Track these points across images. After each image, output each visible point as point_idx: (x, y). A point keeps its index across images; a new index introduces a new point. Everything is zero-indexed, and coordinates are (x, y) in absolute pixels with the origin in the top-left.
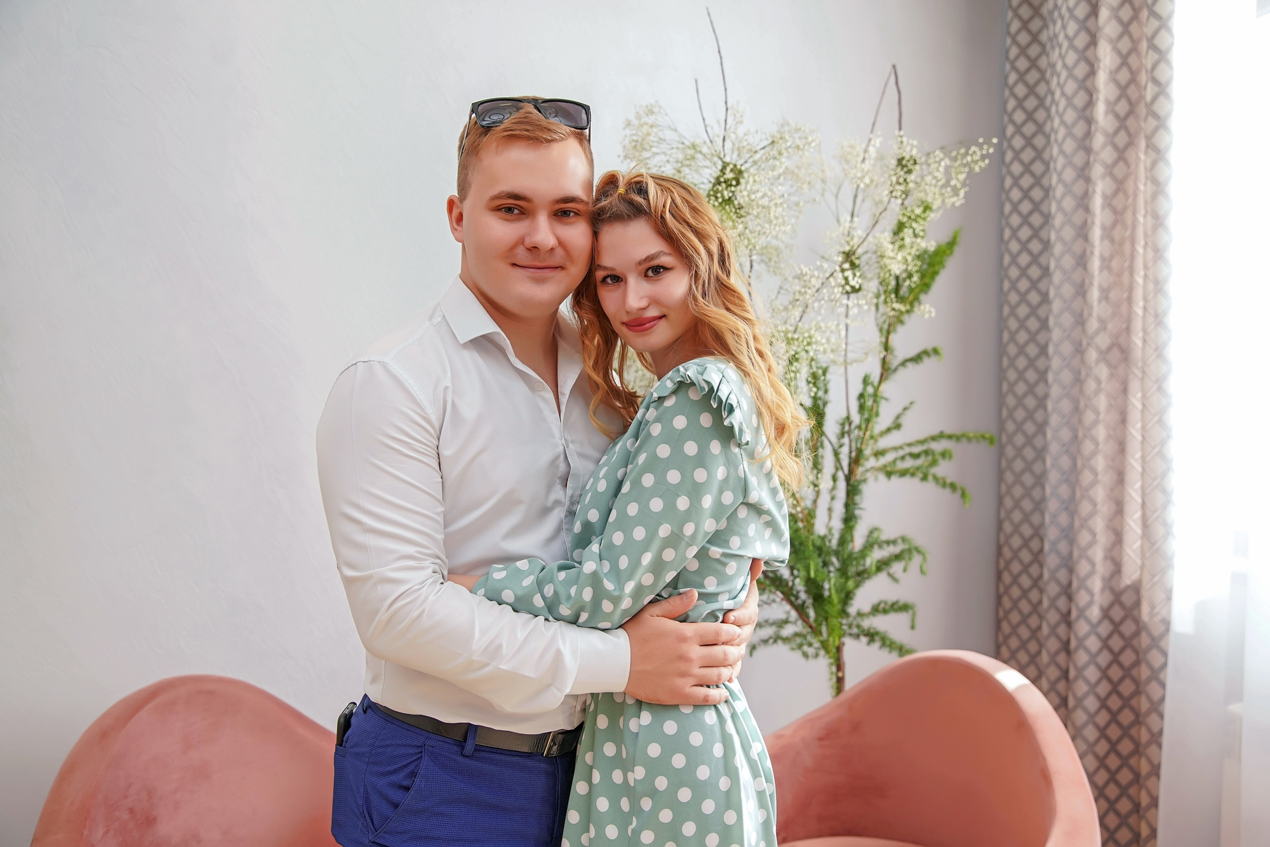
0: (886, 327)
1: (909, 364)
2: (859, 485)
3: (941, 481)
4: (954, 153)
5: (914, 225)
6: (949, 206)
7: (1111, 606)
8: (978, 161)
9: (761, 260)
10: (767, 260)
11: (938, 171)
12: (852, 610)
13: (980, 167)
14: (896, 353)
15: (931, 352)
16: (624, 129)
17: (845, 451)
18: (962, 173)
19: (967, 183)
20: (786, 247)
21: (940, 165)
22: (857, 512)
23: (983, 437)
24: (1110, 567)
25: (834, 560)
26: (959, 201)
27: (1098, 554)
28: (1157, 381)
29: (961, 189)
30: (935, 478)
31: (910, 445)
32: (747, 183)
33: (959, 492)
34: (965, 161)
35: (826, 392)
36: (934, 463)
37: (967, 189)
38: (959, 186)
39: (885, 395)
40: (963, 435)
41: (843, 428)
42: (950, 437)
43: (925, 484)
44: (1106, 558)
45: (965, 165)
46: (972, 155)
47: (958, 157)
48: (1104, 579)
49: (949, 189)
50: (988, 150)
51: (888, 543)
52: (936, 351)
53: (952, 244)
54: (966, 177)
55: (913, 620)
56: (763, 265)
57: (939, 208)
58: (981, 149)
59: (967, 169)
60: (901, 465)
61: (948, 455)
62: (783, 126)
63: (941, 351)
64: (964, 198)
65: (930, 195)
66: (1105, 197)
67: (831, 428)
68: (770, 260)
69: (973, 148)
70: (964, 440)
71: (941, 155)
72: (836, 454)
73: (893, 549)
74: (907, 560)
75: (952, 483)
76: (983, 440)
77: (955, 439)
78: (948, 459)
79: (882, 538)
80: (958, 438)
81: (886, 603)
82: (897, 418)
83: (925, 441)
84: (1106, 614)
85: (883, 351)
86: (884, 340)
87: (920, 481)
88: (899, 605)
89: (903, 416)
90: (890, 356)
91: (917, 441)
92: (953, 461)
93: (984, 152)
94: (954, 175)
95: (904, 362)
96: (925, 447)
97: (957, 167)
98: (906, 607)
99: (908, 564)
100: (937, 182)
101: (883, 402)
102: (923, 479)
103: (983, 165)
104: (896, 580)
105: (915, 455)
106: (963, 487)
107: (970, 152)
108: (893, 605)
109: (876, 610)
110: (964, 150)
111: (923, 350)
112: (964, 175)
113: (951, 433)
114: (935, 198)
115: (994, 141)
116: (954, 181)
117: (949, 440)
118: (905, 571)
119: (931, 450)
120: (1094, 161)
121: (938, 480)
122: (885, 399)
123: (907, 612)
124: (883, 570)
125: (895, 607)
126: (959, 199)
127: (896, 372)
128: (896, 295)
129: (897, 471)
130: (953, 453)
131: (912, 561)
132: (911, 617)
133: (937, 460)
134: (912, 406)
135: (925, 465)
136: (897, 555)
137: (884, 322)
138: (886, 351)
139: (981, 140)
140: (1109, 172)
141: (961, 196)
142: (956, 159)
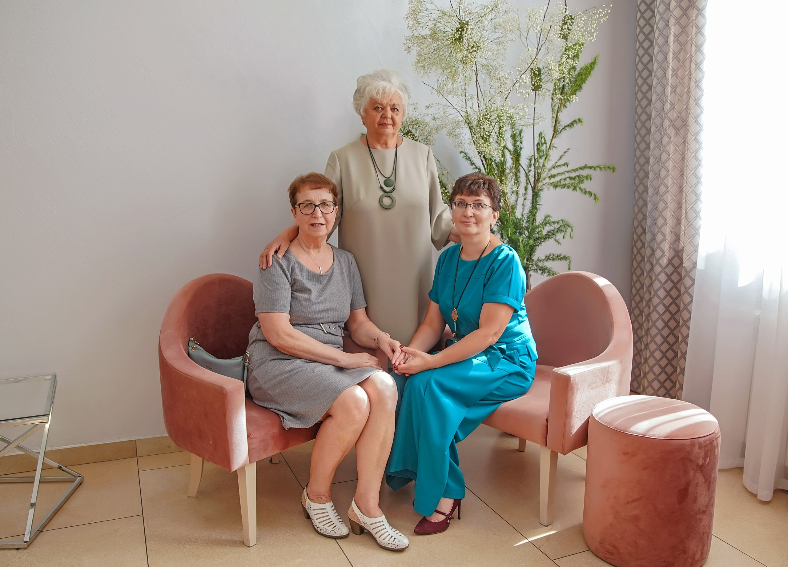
0: (556, 108)
1: (567, 128)
2: (538, 192)
3: (584, 191)
7: (673, 258)
8: (603, 17)
11: (580, 23)
12: (535, 258)
13: (604, 20)
14: (561, 123)
15: (577, 121)
16: (409, 4)
17: (532, 174)
18: (594, 23)
19: (597, 29)
20: (500, 66)
22: (538, 206)
23: (609, 167)
24: (674, 237)
25: (526, 232)
27: (667, 230)
28: (695, 135)
29: (594, 32)
30: (580, 188)
31: (568, 172)
32: (467, 29)
33: (593, 196)
35: (521, 143)
36: (581, 182)
37: (598, 32)
39: (555, 146)
40: (598, 167)
41: (531, 162)
42: (590, 168)
43: (575, 192)
44: (671, 232)
46: (599, 14)
47: (593, 15)
48: (670, 244)
50: (607, 11)
51: (554, 223)
52: (580, 120)
53: (594, 63)
55: (569, 265)
58: (604, 10)
59: (596, 22)
60: (563, 182)
61: (589, 178)
63: (582, 120)
64: (596, 37)
66: (675, 36)
67: (524, 161)
69: (600, 10)
70: (598, 169)
72: (527, 176)
73: (556, 226)
74: (564, 232)
75: (589, 192)
76: (609, 169)
77: (593, 168)
78: (590, 180)
79: (552, 220)
80: (595, 168)
81: (554, 255)
82: (561, 157)
83: (577, 170)
84: (670, 262)
85: (554, 121)
86: (555, 116)
87: (572, 190)
88: (561, 256)
89: (564, 156)
90: (558, 125)
91: (572, 170)
92: (592, 181)
93: (605, 12)
94: (590, 25)
95: (565, 127)
96: (577, 173)
97: (591, 21)
98: (565, 258)
99: (564, 233)
100: (580, 29)
101: (554, 149)
102: (573, 189)
103: (605, 19)
104: (559, 243)
105: (572, 177)
106: (595, 193)
107: (598, 12)
108: (558, 256)
109: (548, 258)
110: (595, 11)
111: (574, 120)
112: (595, 25)
113: (590, 165)
114: (580, 38)
115: (611, 6)
116: (590, 28)
117: (590, 169)
118: (564, 238)
119: (581, 175)
120: (671, 16)
121: (582, 190)
122: (555, 147)
123: (566, 260)
124: (552, 237)
125: (559, 257)
126: (593, 38)
127: (561, 133)
128: (562, 91)
129: (560, 185)
130: (592, 177)
131: (566, 231)
132: (568, 264)
133: (583, 180)
134: (569, 150)
135: (576, 182)
136: (557, 228)
137: (555, 106)
138: (556, 121)
139: (604, 6)
140: (678, 23)
141: (594, 36)
142: (591, 16)
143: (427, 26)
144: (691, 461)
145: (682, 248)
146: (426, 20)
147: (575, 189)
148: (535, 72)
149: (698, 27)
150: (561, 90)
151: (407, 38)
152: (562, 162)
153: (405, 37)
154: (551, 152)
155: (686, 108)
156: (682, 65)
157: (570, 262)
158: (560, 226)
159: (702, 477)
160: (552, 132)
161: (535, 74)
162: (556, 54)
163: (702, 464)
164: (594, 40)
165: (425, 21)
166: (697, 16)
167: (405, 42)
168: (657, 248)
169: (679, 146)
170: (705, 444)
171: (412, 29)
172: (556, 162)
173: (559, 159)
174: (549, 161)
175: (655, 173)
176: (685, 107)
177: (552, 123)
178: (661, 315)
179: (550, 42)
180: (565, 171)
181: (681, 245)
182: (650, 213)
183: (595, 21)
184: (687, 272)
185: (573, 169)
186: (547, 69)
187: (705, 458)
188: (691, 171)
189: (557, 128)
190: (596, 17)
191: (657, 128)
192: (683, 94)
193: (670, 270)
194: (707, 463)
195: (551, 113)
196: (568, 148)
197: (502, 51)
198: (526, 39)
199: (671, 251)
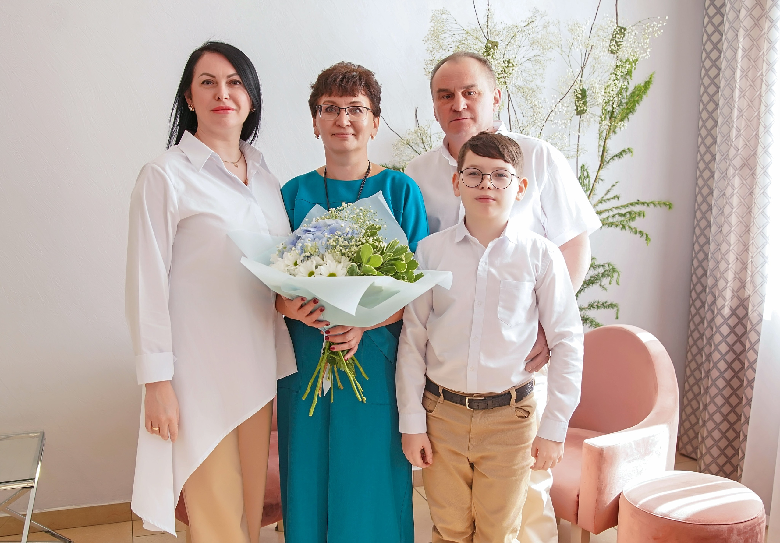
0: (604, 135)
1: (615, 158)
3: (634, 230)
4: (643, 26)
7: (737, 307)
8: (656, 31)
11: (631, 38)
14: (609, 152)
15: (627, 151)
16: (431, 21)
18: (647, 38)
19: (651, 45)
20: (538, 88)
21: (631, 35)
23: (664, 204)
24: (738, 284)
27: (730, 276)
29: (647, 48)
30: (629, 227)
31: (617, 208)
33: (645, 236)
36: (632, 219)
37: (652, 49)
38: (646, 46)
39: (601, 178)
40: (651, 203)
42: (643, 203)
43: (624, 230)
44: (735, 278)
45: (649, 34)
46: (653, 28)
47: (646, 28)
48: (733, 291)
49: (639, 50)
50: (662, 24)
51: (599, 266)
52: (629, 150)
53: (647, 84)
54: (650, 42)
55: (617, 314)
58: (659, 23)
59: (650, 36)
60: (611, 220)
61: (642, 214)
63: (632, 150)
66: (744, 50)
69: (654, 23)
70: (652, 206)
71: (633, 28)
73: (601, 270)
74: (610, 276)
75: (640, 231)
76: (664, 206)
77: (646, 205)
78: (642, 217)
79: (596, 264)
80: (648, 204)
81: (598, 303)
82: (608, 191)
83: (627, 206)
84: (734, 312)
85: (601, 150)
86: (602, 144)
87: (620, 229)
88: (608, 304)
89: (611, 190)
90: (605, 154)
91: (621, 206)
92: (645, 218)
93: (660, 25)
94: (642, 40)
95: (613, 157)
96: (628, 209)
97: (644, 35)
98: (612, 306)
99: (611, 278)
100: (631, 45)
101: (600, 181)
102: (622, 229)
103: (660, 33)
104: (605, 289)
105: (622, 214)
106: (647, 233)
107: (652, 25)
108: (603, 304)
109: (592, 306)
110: (649, 24)
111: (623, 149)
112: (648, 40)
113: (643, 201)
114: (631, 55)
115: (667, 18)
116: (642, 44)
117: (642, 206)
118: (610, 283)
119: (633, 211)
120: (740, 26)
121: (632, 229)
122: (601, 180)
123: (613, 308)
124: (597, 283)
125: (605, 305)
126: (647, 55)
127: (610, 163)
128: (611, 115)
129: (607, 224)
130: (645, 213)
131: (613, 276)
132: (616, 312)
133: (635, 217)
134: (618, 184)
135: (626, 220)
136: (602, 273)
137: (602, 132)
138: (603, 150)
139: (659, 18)
140: (748, 34)
141: (648, 53)
142: (644, 30)
143: (450, 49)
145: (748, 296)
146: (449, 42)
147: (624, 227)
148: (578, 95)
149: (770, 42)
150: (610, 113)
151: (427, 62)
152: (610, 196)
153: (425, 61)
154: (597, 186)
155: (756, 134)
156: (752, 84)
157: (618, 310)
158: (605, 271)
160: (599, 163)
161: (578, 97)
162: (602, 74)
164: (647, 57)
165: (447, 42)
166: (770, 29)
167: (425, 66)
168: (719, 295)
169: (746, 178)
171: (433, 53)
172: (603, 197)
173: (606, 194)
174: (594, 196)
175: (720, 209)
176: (754, 134)
177: (599, 152)
178: (722, 373)
179: (596, 59)
180: (613, 208)
181: (747, 293)
182: (713, 254)
184: (752, 325)
185: (623, 204)
186: (591, 92)
188: (760, 209)
189: (604, 158)
190: (649, 31)
191: (723, 156)
192: (752, 118)
193: (733, 321)
195: (598, 140)
196: (616, 181)
197: (541, 71)
198: (568, 57)
199: (735, 299)
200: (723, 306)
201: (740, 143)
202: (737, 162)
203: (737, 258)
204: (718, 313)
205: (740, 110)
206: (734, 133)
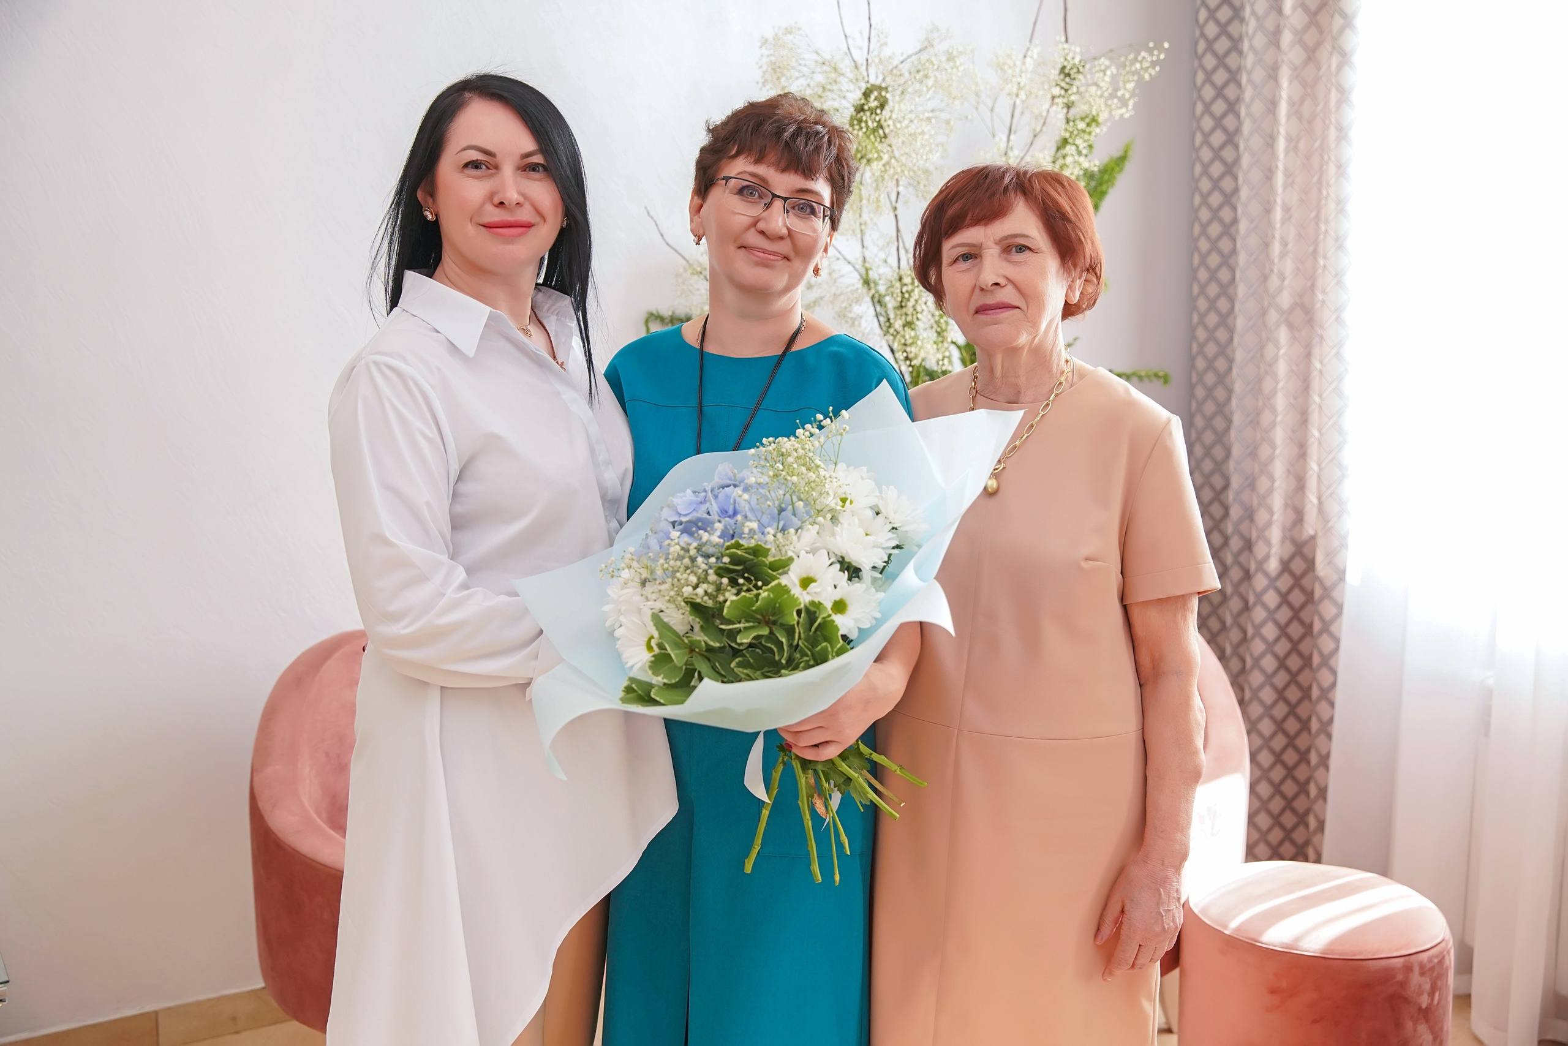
4: (1123, 59)
5: (1079, 141)
6: (1117, 118)
7: (1292, 558)
8: (1148, 68)
9: (909, 183)
10: (915, 184)
11: (1103, 80)
13: (1150, 75)
16: (761, 47)
18: (1129, 81)
19: (1136, 92)
20: (936, 169)
21: (1105, 74)
23: (1156, 375)
24: (1291, 516)
26: (1127, 113)
27: (1277, 501)
28: (1336, 310)
29: (1129, 99)
32: (893, 109)
34: (1133, 69)
37: (1136, 99)
38: (1127, 96)
40: (1134, 374)
44: (1286, 505)
45: (1133, 73)
46: (1141, 62)
47: (1127, 63)
48: (1284, 529)
49: (1115, 101)
50: (1158, 56)
53: (1121, 160)
54: (1134, 86)
56: (911, 189)
57: (1106, 120)
58: (1152, 55)
59: (1136, 78)
62: (932, 31)
64: (1133, 109)
65: (1095, 108)
66: (1291, 103)
68: (919, 183)
69: (1143, 54)
70: (1135, 379)
71: (1107, 63)
76: (1155, 380)
84: (1285, 566)
93: (1154, 58)
94: (1121, 85)
97: (1124, 76)
100: (1103, 93)
103: (1153, 73)
107: (1140, 58)
110: (1133, 56)
112: (1133, 84)
114: (1101, 110)
115: (1166, 45)
116: (1123, 92)
120: (1283, 61)
126: (1127, 111)
134: (1078, 342)
139: (1151, 44)
140: (1297, 74)
141: (1130, 107)
142: (1124, 66)
144: (1407, 1001)
145: (1310, 537)
149: (1341, 90)
156: (1306, 163)
159: (1428, 1031)
163: (1427, 1008)
166: (1340, 67)
168: (1258, 538)
169: (1299, 328)
170: (1431, 965)
175: (1249, 384)
176: (1311, 250)
178: (1269, 677)
181: (1308, 531)
182: (1238, 465)
183: (1133, 75)
184: (1325, 589)
187: (1431, 994)
188: (1330, 384)
191: (1251, 289)
192: (1307, 222)
193: (1285, 583)
194: (1436, 1002)
197: (943, 138)
198: (989, 113)
199: (1288, 543)
200: (1267, 557)
201: (1289, 266)
202: (1286, 299)
203: (1288, 471)
204: (1257, 570)
205: (1287, 209)
206: (1276, 248)
